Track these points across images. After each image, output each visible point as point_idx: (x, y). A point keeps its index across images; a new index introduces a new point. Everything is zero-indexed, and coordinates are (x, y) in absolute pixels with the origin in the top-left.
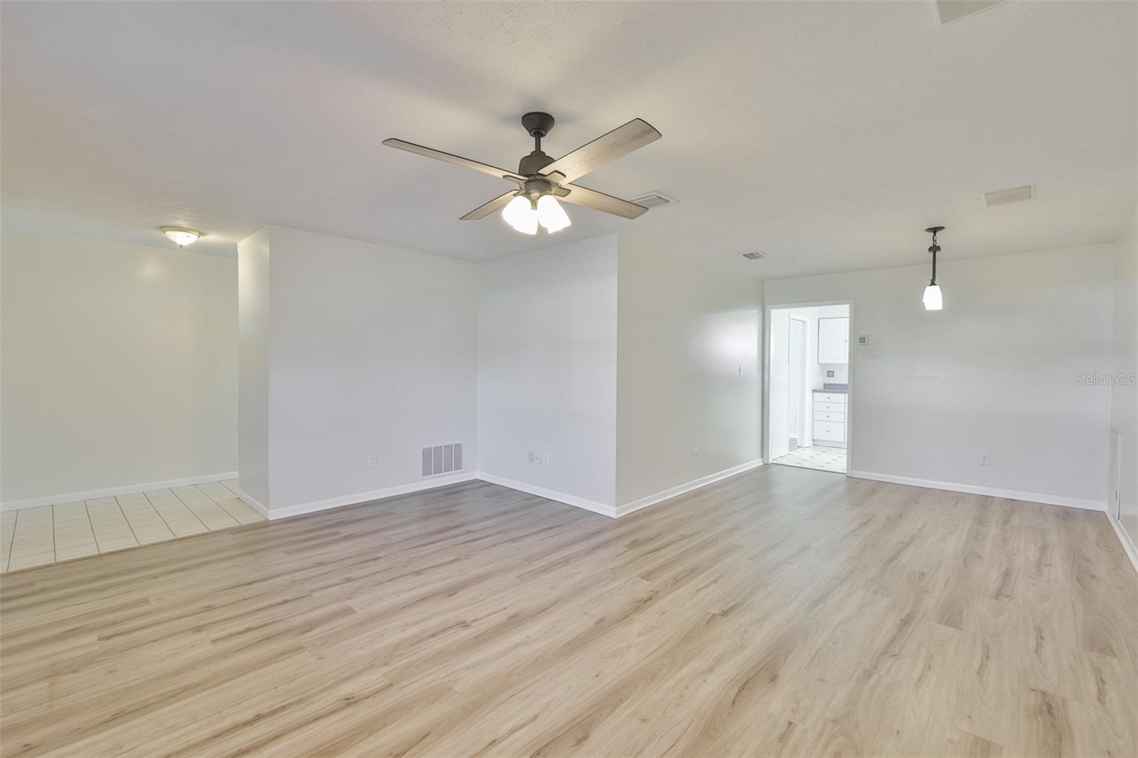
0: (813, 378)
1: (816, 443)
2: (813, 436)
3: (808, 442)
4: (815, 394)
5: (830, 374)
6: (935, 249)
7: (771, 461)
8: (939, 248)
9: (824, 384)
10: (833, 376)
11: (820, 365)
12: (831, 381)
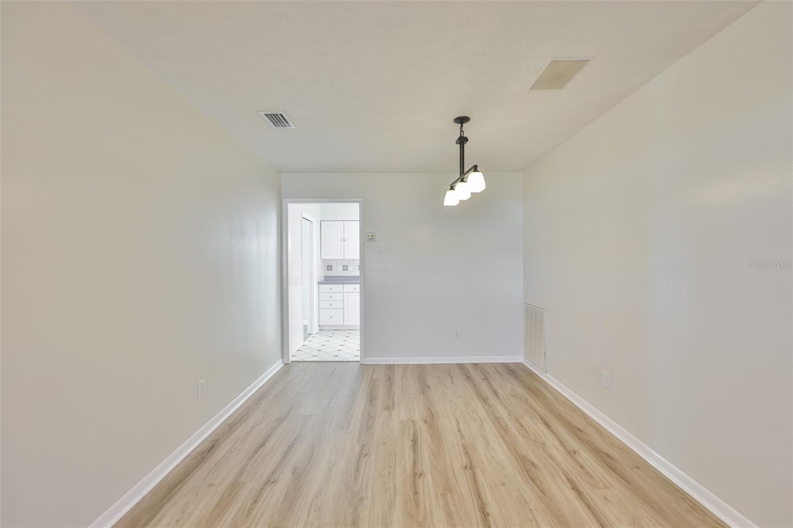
0: (318, 273)
1: (321, 329)
2: (319, 323)
3: (316, 329)
4: (320, 286)
5: (329, 268)
6: (462, 141)
7: (291, 359)
8: (466, 139)
9: (325, 277)
10: (331, 270)
11: (323, 261)
12: (329, 273)
